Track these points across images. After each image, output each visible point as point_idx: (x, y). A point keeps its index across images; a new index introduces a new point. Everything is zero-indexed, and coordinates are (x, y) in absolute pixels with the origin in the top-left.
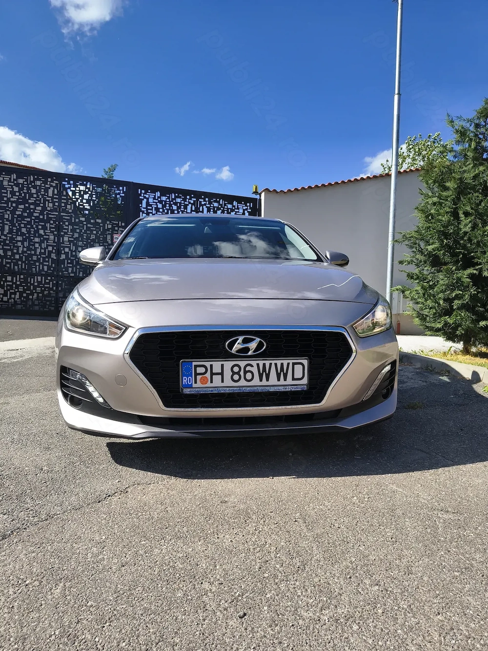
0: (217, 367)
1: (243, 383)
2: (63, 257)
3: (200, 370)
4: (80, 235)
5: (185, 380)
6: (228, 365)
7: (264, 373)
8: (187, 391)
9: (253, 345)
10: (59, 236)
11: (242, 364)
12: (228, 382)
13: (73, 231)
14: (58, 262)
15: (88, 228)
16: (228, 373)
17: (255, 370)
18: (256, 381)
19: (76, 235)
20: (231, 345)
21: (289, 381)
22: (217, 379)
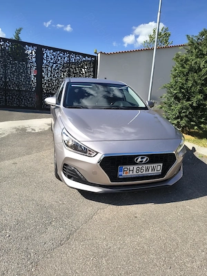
0: (131, 168)
1: (140, 173)
2: (8, 80)
3: (126, 169)
4: (16, 70)
5: (120, 173)
6: (135, 167)
7: (147, 169)
8: (120, 177)
9: (144, 160)
10: (5, 70)
11: (140, 167)
12: (135, 173)
13: (12, 67)
14: (6, 83)
15: (19, 67)
16: (135, 170)
17: (144, 169)
18: (144, 172)
19: (14, 70)
20: (137, 160)
21: (155, 171)
22: (131, 172)
